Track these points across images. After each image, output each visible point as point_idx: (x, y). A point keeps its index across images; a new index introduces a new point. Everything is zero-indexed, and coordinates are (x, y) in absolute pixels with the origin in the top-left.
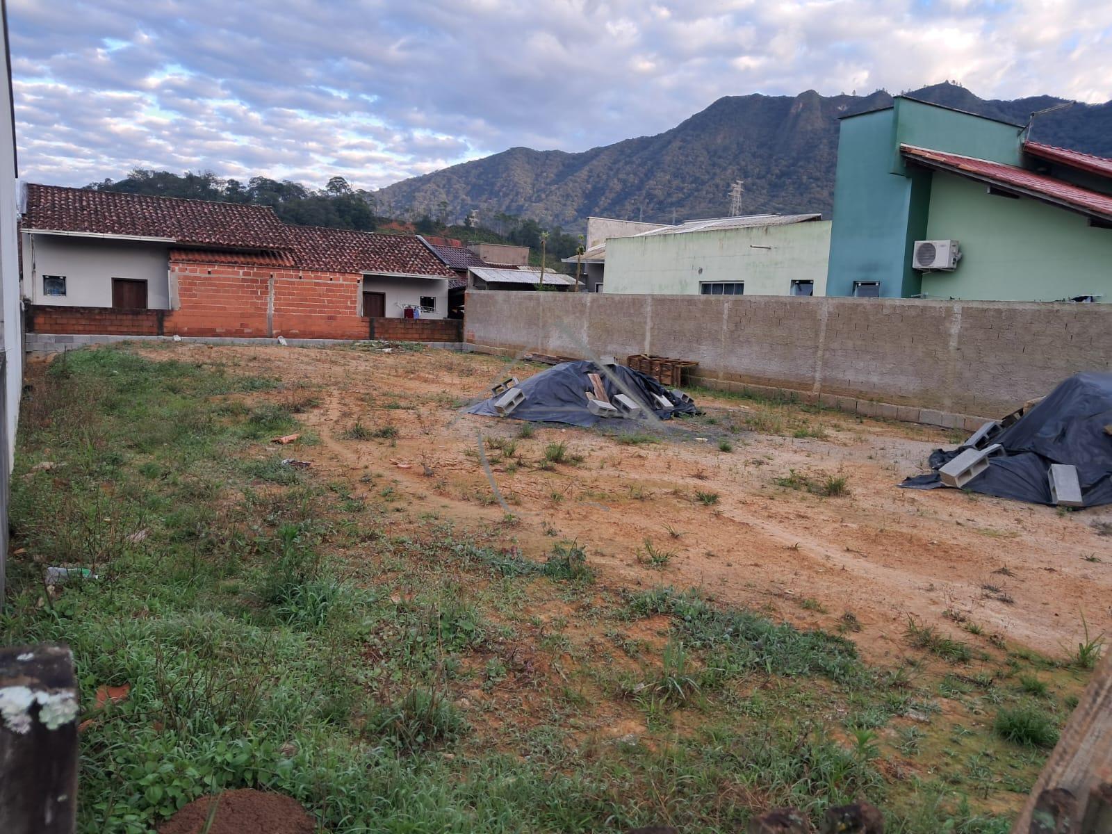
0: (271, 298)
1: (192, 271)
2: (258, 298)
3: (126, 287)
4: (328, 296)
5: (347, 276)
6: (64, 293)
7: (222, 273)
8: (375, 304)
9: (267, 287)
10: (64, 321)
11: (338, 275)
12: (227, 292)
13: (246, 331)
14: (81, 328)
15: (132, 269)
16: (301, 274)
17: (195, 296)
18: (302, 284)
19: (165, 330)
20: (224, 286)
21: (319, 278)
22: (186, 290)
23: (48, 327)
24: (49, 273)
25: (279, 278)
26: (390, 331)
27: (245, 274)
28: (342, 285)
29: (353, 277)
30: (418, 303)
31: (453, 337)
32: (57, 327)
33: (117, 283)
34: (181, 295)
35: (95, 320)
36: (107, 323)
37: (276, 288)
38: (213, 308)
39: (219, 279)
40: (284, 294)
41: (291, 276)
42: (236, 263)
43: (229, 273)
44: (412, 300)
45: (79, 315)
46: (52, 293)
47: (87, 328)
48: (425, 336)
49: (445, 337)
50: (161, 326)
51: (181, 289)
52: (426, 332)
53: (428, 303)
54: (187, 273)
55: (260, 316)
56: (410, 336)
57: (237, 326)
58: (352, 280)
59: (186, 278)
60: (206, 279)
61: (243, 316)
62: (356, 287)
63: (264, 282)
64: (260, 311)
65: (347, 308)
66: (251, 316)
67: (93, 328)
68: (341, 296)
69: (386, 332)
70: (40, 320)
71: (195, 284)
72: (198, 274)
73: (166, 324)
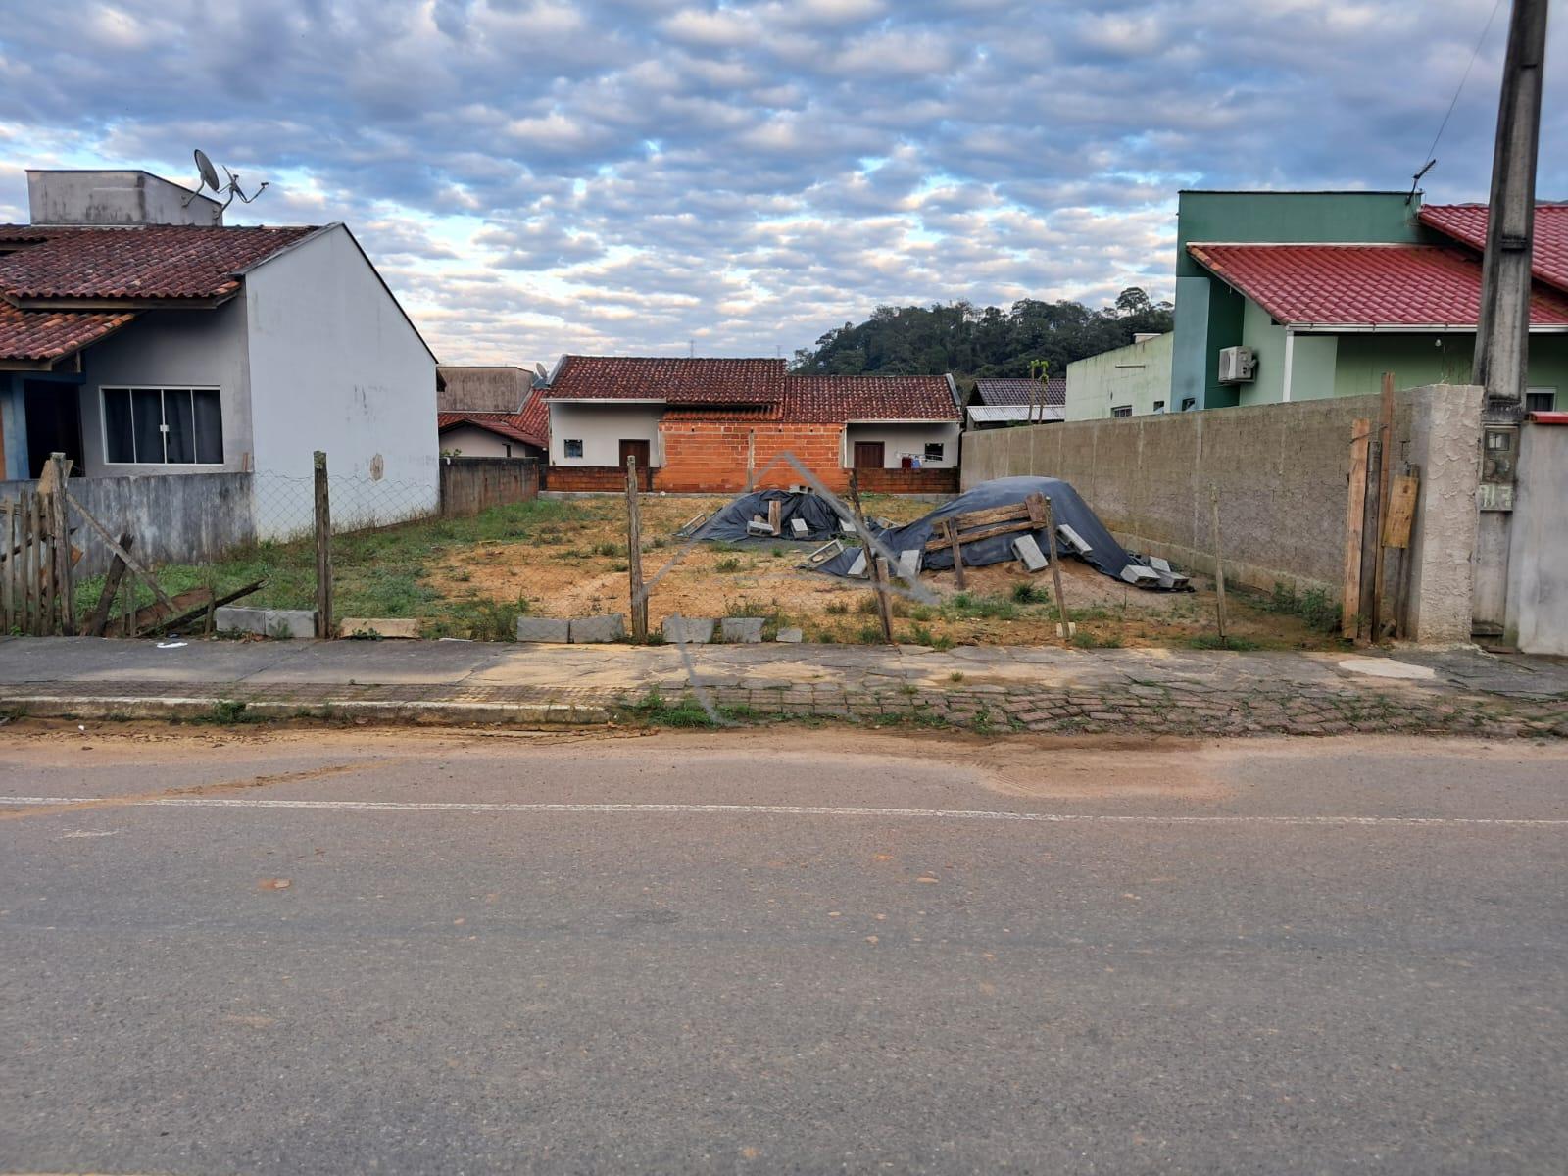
0: (751, 453)
1: (677, 430)
2: (741, 454)
3: (632, 448)
4: (808, 448)
5: (830, 427)
6: (581, 455)
7: (704, 429)
8: (869, 454)
9: (747, 443)
10: (570, 480)
11: (818, 426)
12: (710, 448)
13: (727, 486)
14: (583, 486)
15: (635, 431)
16: (781, 427)
17: (680, 453)
18: (782, 436)
19: (654, 487)
20: (705, 442)
21: (800, 430)
22: (672, 448)
23: (557, 486)
24: (569, 438)
25: (759, 431)
26: (875, 483)
27: (726, 430)
28: (822, 436)
29: (834, 426)
30: (922, 451)
31: (949, 488)
32: (563, 486)
33: (623, 443)
34: (668, 453)
35: (594, 478)
36: (605, 481)
37: (756, 443)
38: (696, 465)
39: (701, 436)
40: (764, 448)
41: (771, 430)
42: (718, 420)
43: (711, 430)
44: (915, 449)
45: (581, 474)
46: (572, 455)
47: (589, 486)
48: (915, 487)
49: (940, 487)
50: (649, 483)
51: (668, 447)
52: (916, 482)
53: (934, 451)
54: (673, 432)
55: (741, 471)
56: (897, 488)
57: (719, 481)
58: (833, 430)
59: (672, 436)
60: (690, 437)
61: (724, 471)
62: (838, 437)
63: (744, 437)
64: (741, 466)
65: (828, 460)
66: (732, 471)
67: (593, 486)
68: (822, 448)
69: (871, 484)
70: (551, 479)
71: (680, 442)
72: (682, 432)
73: (654, 481)
